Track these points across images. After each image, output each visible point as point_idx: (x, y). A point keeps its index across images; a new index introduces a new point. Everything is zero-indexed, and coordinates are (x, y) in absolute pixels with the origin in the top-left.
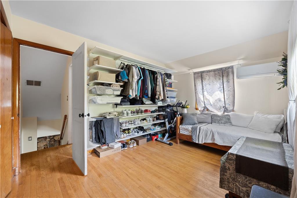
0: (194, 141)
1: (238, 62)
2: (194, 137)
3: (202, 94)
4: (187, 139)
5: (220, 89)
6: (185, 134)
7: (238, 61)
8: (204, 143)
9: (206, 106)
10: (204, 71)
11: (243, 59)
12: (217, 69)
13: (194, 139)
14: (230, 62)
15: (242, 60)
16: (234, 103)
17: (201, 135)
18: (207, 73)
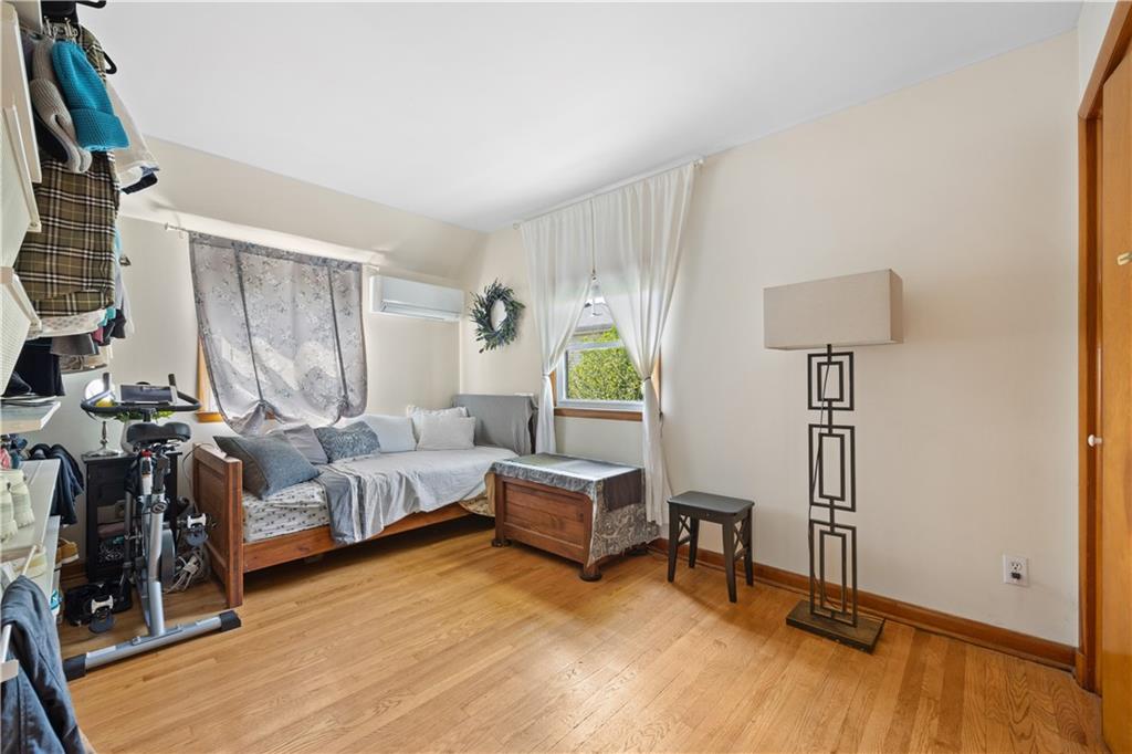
0: (348, 541)
1: (373, 257)
2: (343, 527)
3: (247, 344)
4: (301, 549)
5: (321, 334)
6: (286, 532)
7: (373, 253)
8: (385, 528)
9: (264, 398)
10: (253, 246)
11: (387, 255)
12: (311, 258)
13: (345, 532)
14: (353, 249)
15: (381, 256)
16: (366, 384)
17: (370, 502)
18: (266, 259)
